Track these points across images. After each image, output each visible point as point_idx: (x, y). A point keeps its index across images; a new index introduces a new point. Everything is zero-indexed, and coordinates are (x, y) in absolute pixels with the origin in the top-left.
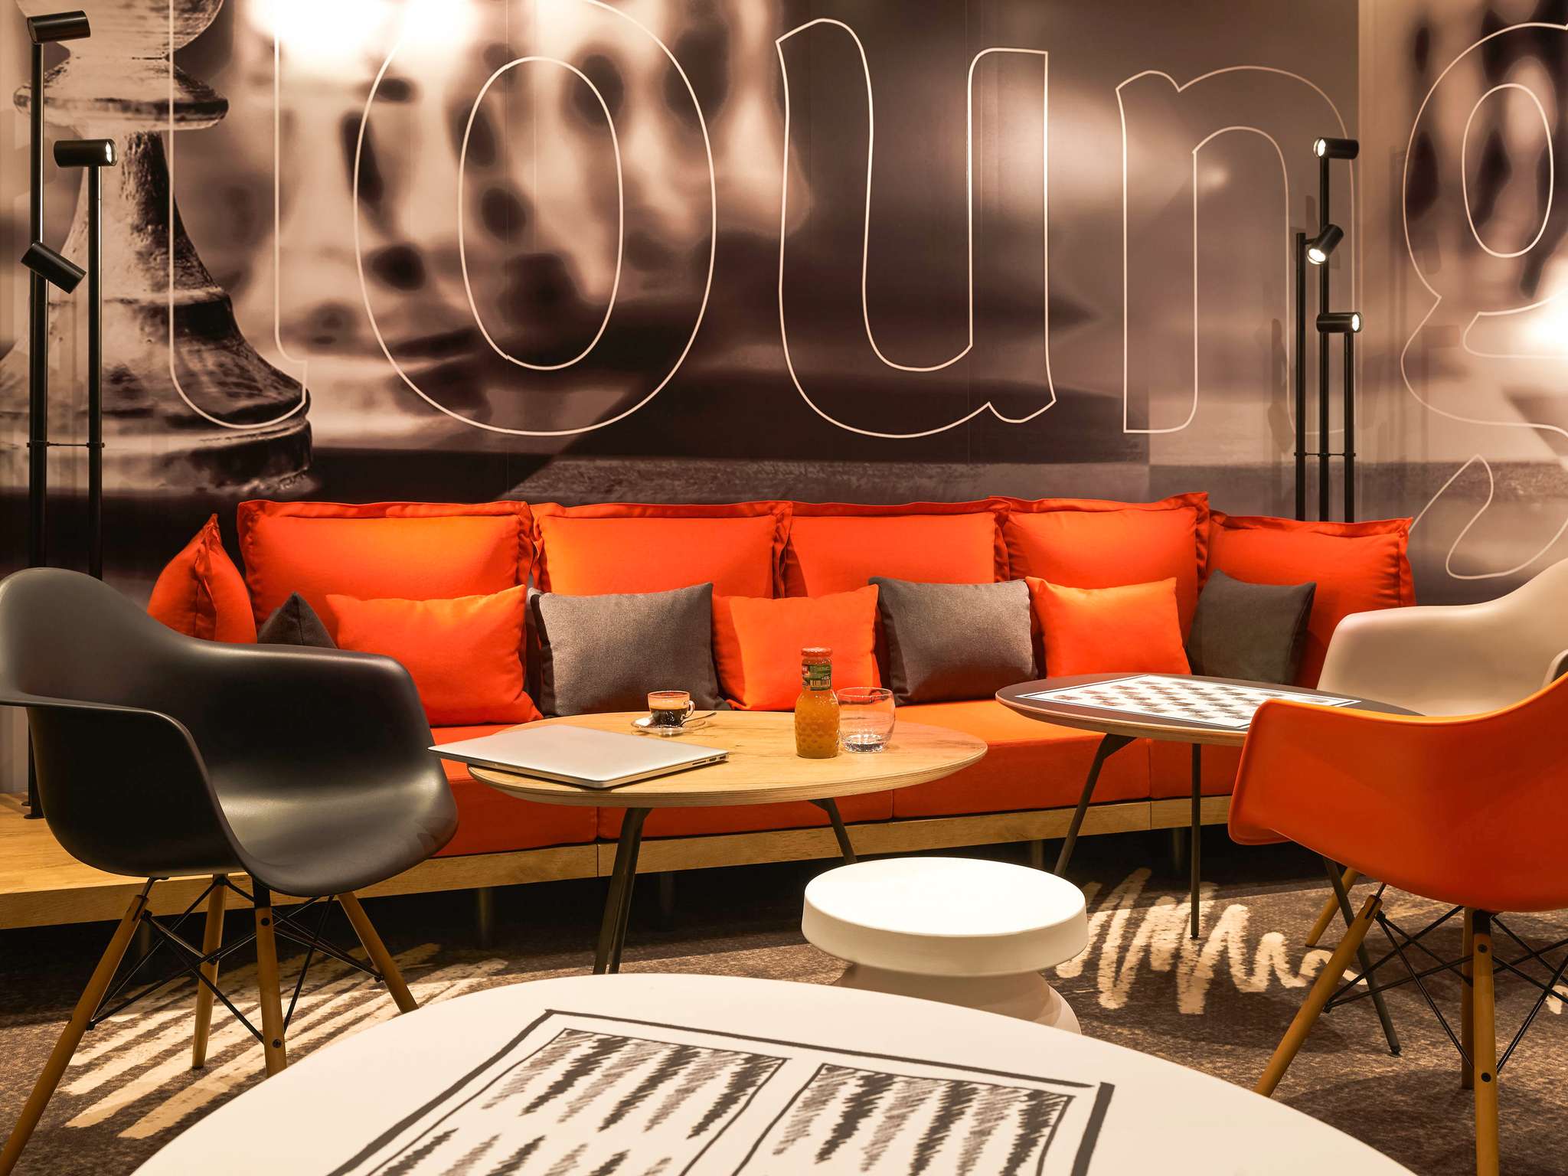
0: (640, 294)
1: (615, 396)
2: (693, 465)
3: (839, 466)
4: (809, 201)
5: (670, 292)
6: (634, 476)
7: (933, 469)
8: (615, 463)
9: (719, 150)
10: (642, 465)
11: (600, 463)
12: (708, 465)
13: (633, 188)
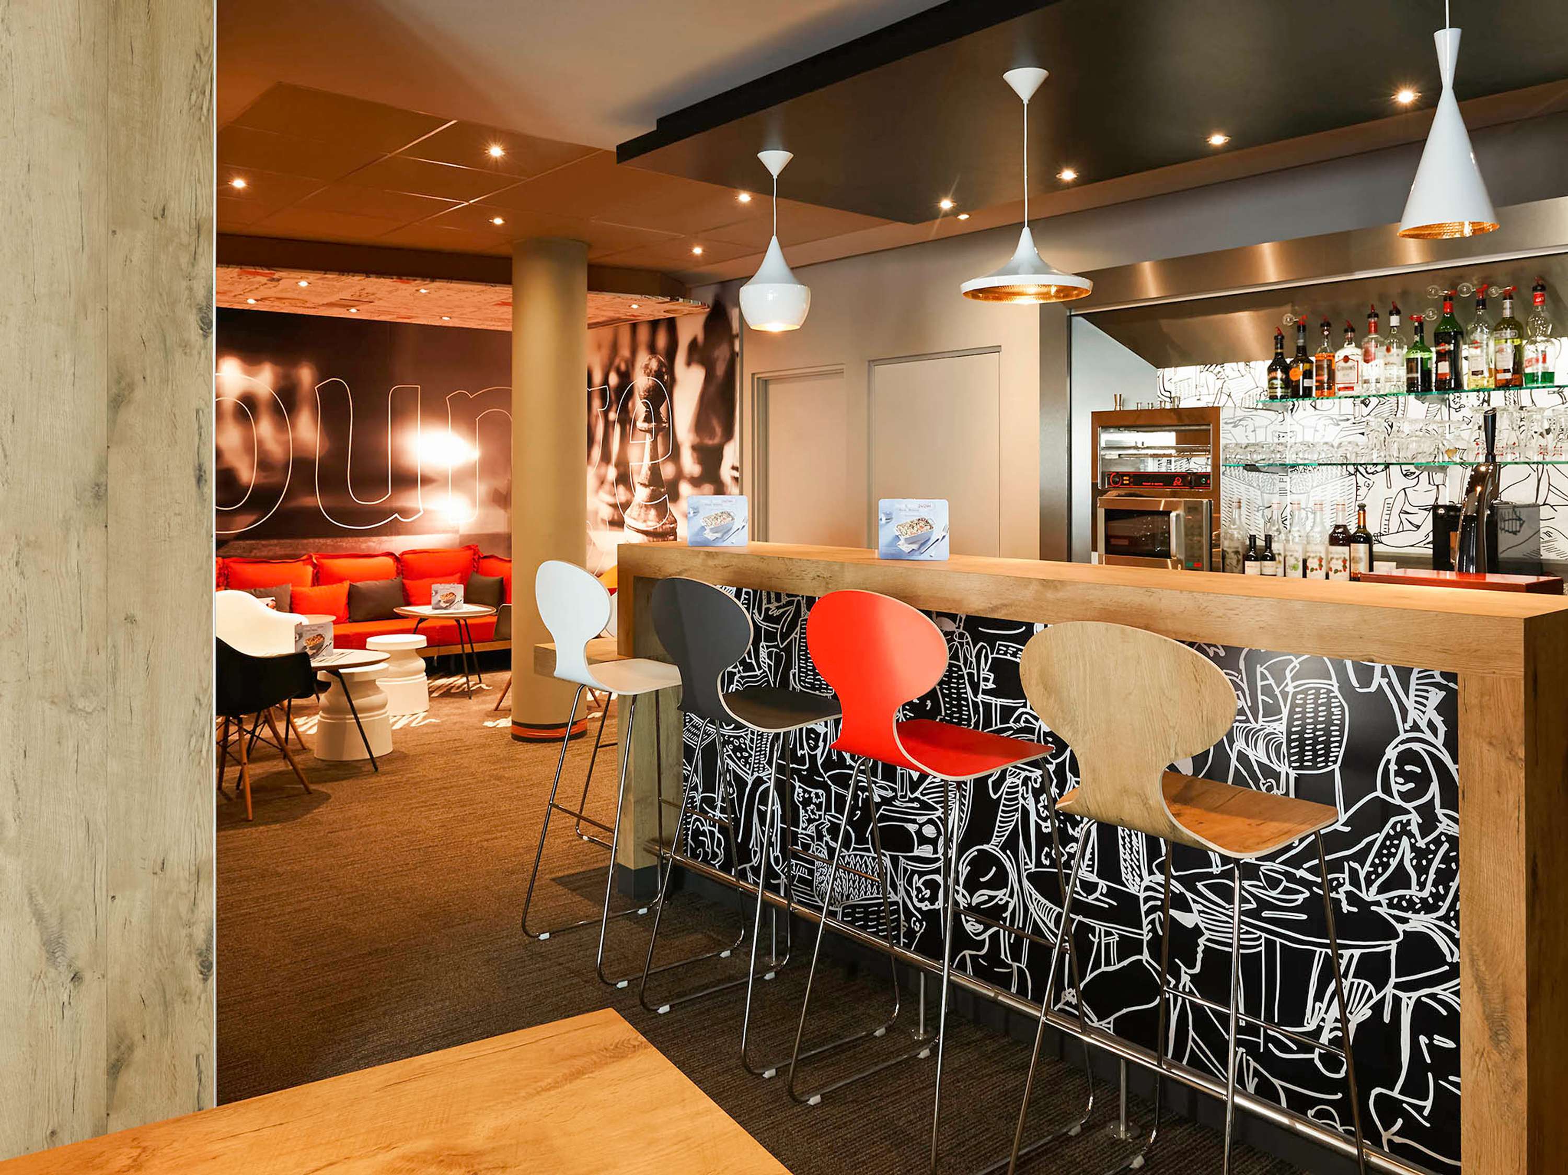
0: (262, 481)
1: (253, 518)
2: (282, 541)
3: (339, 540)
4: (327, 445)
5: (275, 479)
6: (260, 546)
7: (375, 539)
8: (253, 542)
9: (293, 426)
10: (263, 542)
11: (248, 542)
12: (289, 541)
13: (260, 442)
